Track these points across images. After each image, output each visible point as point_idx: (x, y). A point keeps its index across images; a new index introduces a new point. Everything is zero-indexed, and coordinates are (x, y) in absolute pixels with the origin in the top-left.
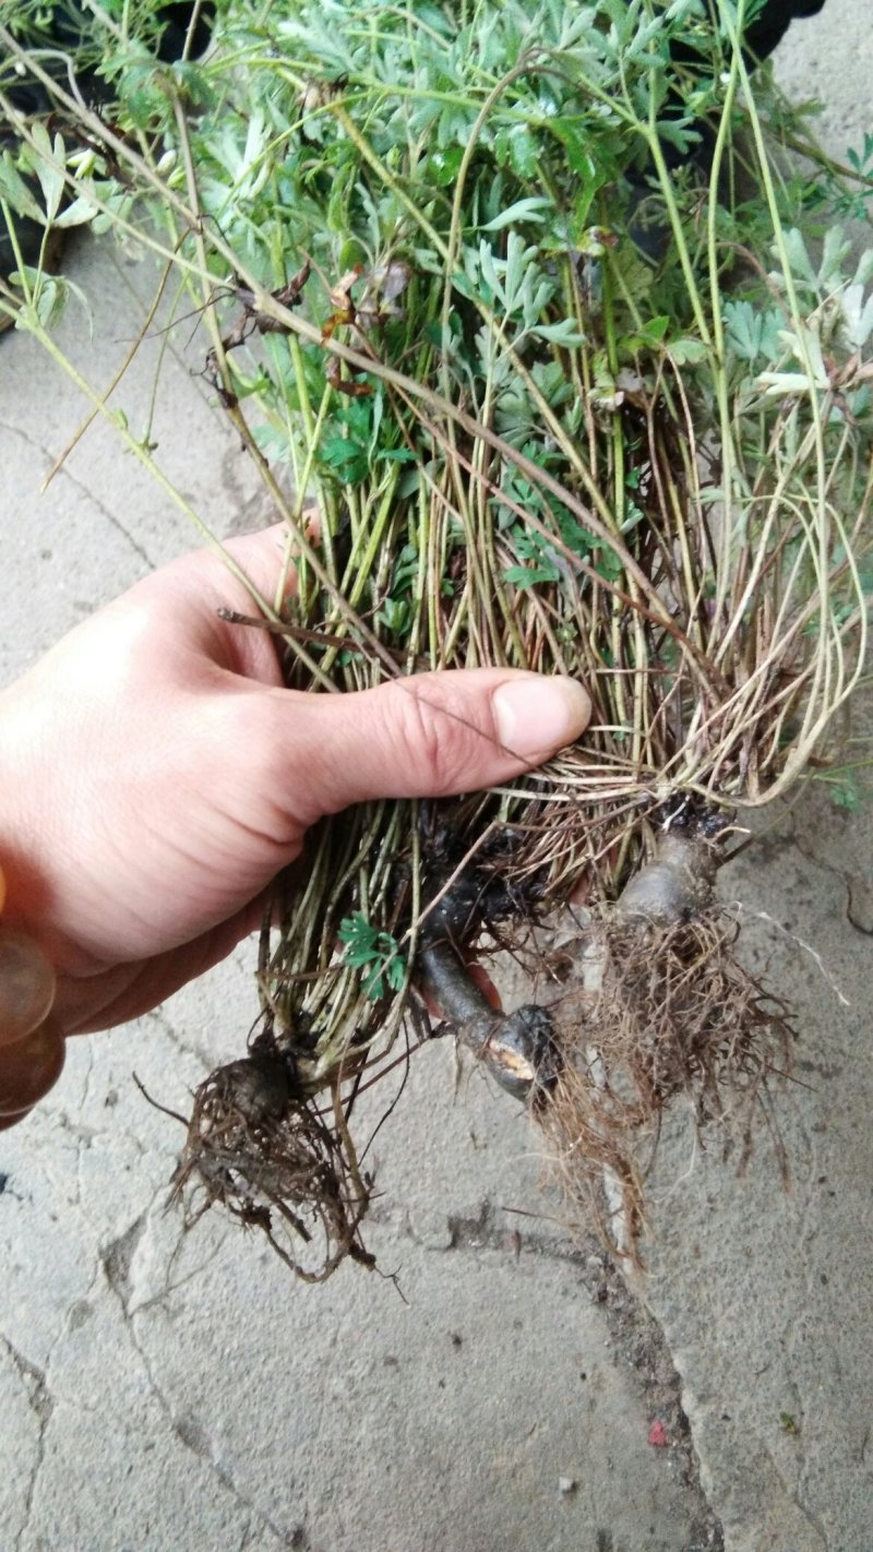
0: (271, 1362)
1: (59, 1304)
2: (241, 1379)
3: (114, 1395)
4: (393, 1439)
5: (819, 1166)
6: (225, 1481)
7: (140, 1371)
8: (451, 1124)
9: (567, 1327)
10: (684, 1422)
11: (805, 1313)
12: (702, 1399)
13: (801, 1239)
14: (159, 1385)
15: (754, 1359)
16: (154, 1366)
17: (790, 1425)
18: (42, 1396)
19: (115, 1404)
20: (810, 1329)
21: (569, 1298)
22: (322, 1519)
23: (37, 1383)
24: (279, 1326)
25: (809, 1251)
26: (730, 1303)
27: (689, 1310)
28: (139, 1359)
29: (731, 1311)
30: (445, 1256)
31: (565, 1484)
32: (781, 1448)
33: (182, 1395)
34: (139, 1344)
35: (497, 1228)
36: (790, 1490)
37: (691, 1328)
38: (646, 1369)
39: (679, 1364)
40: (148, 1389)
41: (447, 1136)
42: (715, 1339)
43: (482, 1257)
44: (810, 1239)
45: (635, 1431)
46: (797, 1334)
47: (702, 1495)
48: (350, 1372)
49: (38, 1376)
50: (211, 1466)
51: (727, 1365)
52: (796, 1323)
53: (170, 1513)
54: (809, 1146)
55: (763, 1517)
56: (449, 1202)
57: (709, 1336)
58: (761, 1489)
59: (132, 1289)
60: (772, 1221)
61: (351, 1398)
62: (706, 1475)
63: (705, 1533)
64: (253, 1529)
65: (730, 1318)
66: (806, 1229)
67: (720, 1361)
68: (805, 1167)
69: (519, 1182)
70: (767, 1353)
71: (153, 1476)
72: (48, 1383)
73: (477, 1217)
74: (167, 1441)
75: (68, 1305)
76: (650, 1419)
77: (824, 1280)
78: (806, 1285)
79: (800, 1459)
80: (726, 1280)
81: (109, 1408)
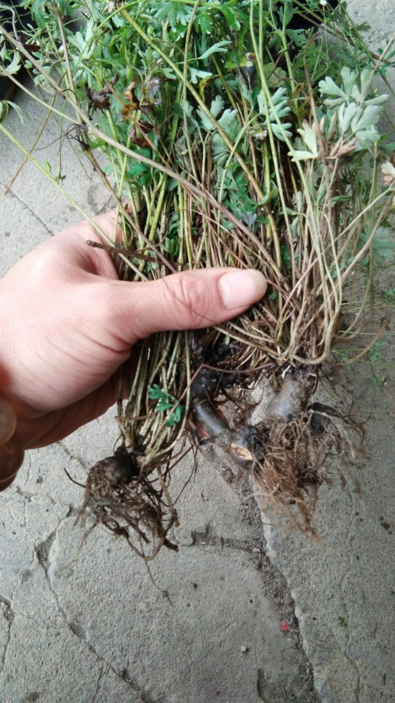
0: (112, 596)
1: (17, 572)
2: (98, 604)
3: (42, 611)
4: (166, 630)
5: (356, 508)
6: (92, 649)
7: (53, 601)
8: (192, 490)
9: (244, 580)
10: (296, 621)
11: (350, 572)
12: (304, 611)
13: (348, 540)
14: (62, 606)
15: (327, 592)
16: (60, 598)
17: (343, 622)
18: (9, 613)
19: (42, 616)
20: (352, 580)
21: (245, 567)
22: (135, 665)
23: (7, 606)
24: (115, 580)
25: (351, 545)
26: (316, 568)
27: (298, 571)
28: (53, 595)
29: (317, 572)
30: (190, 548)
31: (243, 649)
32: (339, 632)
33: (72, 611)
34: (53, 589)
35: (213, 536)
36: (342, 650)
37: (299, 579)
38: (279, 598)
39: (294, 596)
40: (57, 609)
41: (191, 495)
42: (310, 584)
43: (206, 549)
44: (351, 540)
45: (274, 625)
46: (346, 581)
47: (304, 653)
48: (147, 600)
49: (7, 604)
50: (85, 643)
51: (315, 595)
52: (345, 577)
53: (67, 663)
54: (351, 499)
55: (330, 663)
56: (191, 525)
57: (307, 583)
58: (330, 650)
59: (49, 565)
60: (335, 532)
61: (148, 612)
62: (305, 644)
63: (305, 670)
64: (104, 670)
65: (316, 575)
66: (350, 535)
67: (312, 594)
68: (350, 508)
69: (223, 516)
70: (333, 590)
71: (60, 647)
72: (12, 606)
73: (204, 531)
74: (66, 632)
75: (21, 571)
76: (281, 620)
77: (358, 558)
78: (350, 561)
79: (347, 637)
80: (315, 558)
81: (40, 617)
